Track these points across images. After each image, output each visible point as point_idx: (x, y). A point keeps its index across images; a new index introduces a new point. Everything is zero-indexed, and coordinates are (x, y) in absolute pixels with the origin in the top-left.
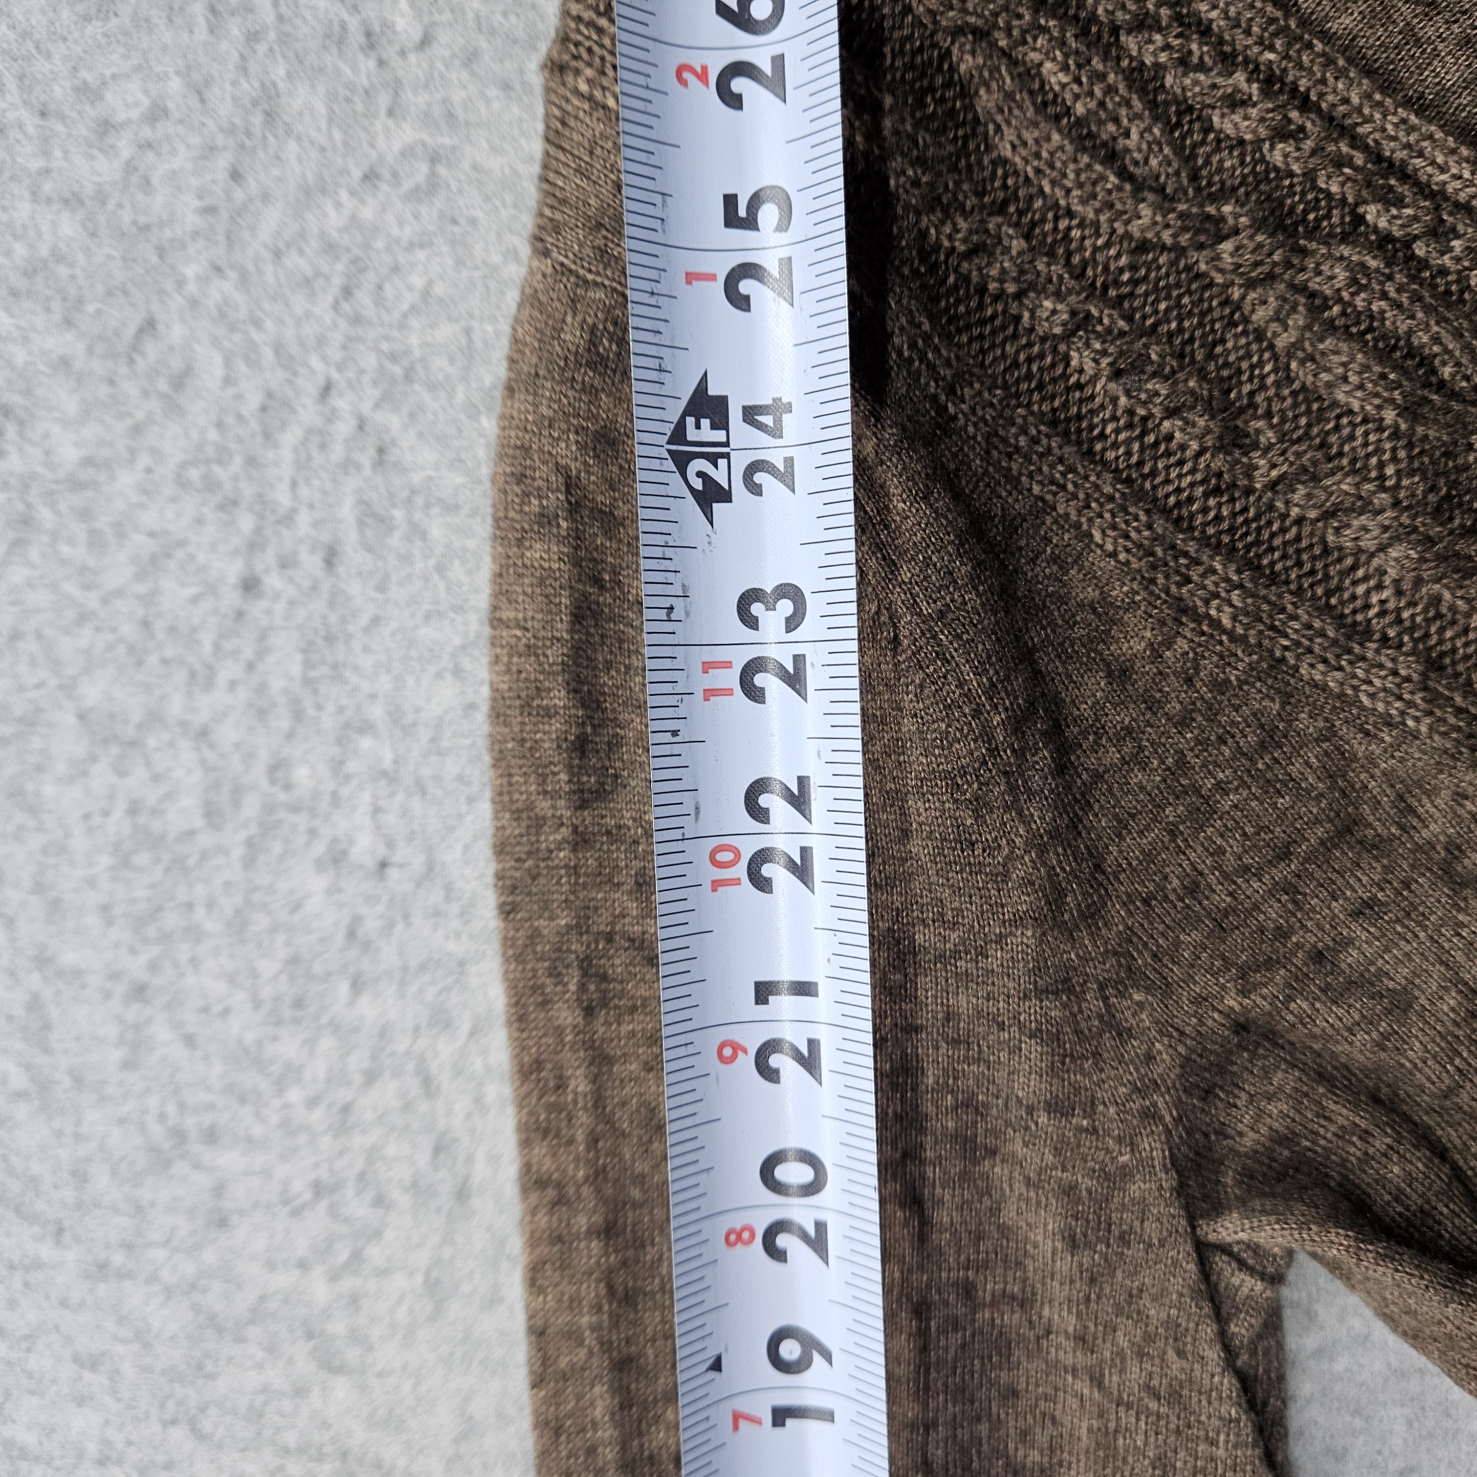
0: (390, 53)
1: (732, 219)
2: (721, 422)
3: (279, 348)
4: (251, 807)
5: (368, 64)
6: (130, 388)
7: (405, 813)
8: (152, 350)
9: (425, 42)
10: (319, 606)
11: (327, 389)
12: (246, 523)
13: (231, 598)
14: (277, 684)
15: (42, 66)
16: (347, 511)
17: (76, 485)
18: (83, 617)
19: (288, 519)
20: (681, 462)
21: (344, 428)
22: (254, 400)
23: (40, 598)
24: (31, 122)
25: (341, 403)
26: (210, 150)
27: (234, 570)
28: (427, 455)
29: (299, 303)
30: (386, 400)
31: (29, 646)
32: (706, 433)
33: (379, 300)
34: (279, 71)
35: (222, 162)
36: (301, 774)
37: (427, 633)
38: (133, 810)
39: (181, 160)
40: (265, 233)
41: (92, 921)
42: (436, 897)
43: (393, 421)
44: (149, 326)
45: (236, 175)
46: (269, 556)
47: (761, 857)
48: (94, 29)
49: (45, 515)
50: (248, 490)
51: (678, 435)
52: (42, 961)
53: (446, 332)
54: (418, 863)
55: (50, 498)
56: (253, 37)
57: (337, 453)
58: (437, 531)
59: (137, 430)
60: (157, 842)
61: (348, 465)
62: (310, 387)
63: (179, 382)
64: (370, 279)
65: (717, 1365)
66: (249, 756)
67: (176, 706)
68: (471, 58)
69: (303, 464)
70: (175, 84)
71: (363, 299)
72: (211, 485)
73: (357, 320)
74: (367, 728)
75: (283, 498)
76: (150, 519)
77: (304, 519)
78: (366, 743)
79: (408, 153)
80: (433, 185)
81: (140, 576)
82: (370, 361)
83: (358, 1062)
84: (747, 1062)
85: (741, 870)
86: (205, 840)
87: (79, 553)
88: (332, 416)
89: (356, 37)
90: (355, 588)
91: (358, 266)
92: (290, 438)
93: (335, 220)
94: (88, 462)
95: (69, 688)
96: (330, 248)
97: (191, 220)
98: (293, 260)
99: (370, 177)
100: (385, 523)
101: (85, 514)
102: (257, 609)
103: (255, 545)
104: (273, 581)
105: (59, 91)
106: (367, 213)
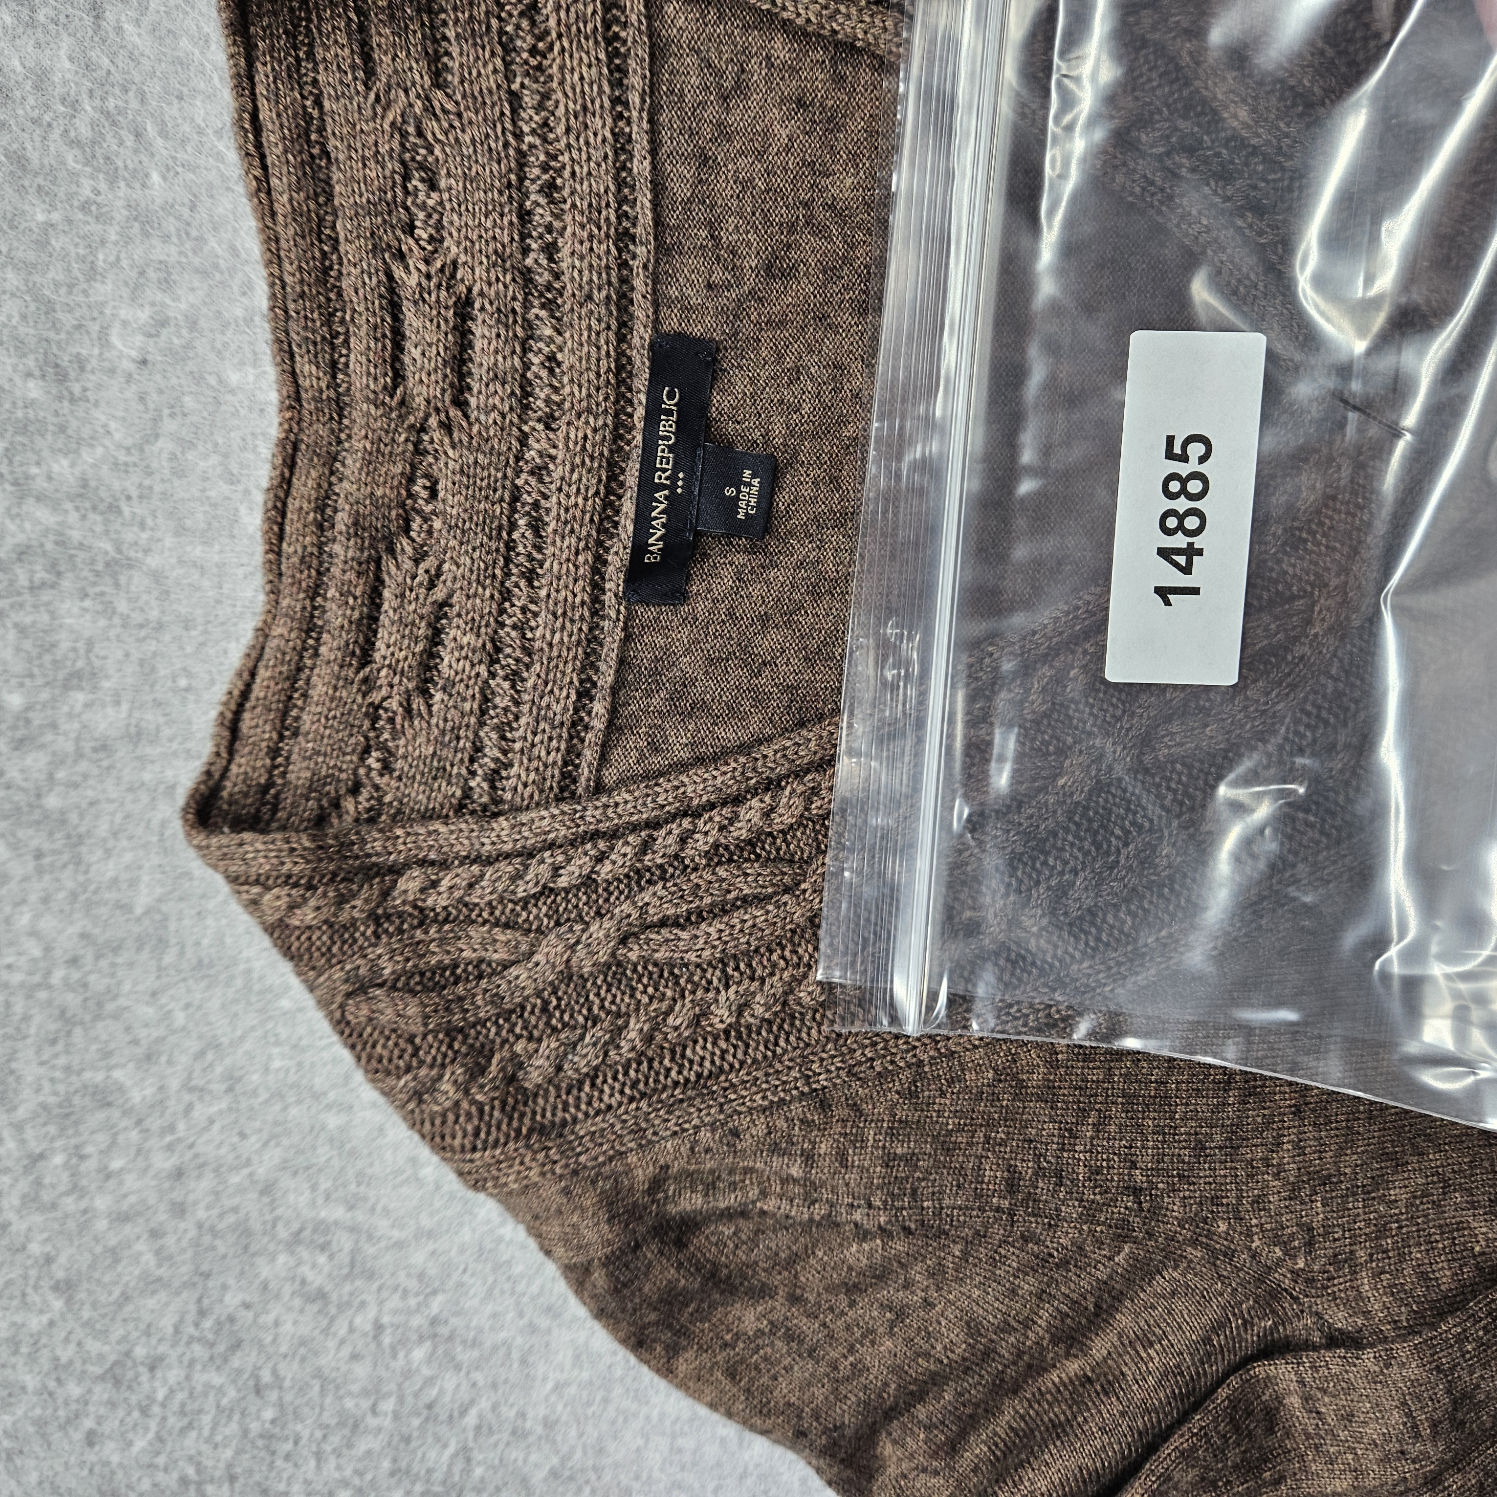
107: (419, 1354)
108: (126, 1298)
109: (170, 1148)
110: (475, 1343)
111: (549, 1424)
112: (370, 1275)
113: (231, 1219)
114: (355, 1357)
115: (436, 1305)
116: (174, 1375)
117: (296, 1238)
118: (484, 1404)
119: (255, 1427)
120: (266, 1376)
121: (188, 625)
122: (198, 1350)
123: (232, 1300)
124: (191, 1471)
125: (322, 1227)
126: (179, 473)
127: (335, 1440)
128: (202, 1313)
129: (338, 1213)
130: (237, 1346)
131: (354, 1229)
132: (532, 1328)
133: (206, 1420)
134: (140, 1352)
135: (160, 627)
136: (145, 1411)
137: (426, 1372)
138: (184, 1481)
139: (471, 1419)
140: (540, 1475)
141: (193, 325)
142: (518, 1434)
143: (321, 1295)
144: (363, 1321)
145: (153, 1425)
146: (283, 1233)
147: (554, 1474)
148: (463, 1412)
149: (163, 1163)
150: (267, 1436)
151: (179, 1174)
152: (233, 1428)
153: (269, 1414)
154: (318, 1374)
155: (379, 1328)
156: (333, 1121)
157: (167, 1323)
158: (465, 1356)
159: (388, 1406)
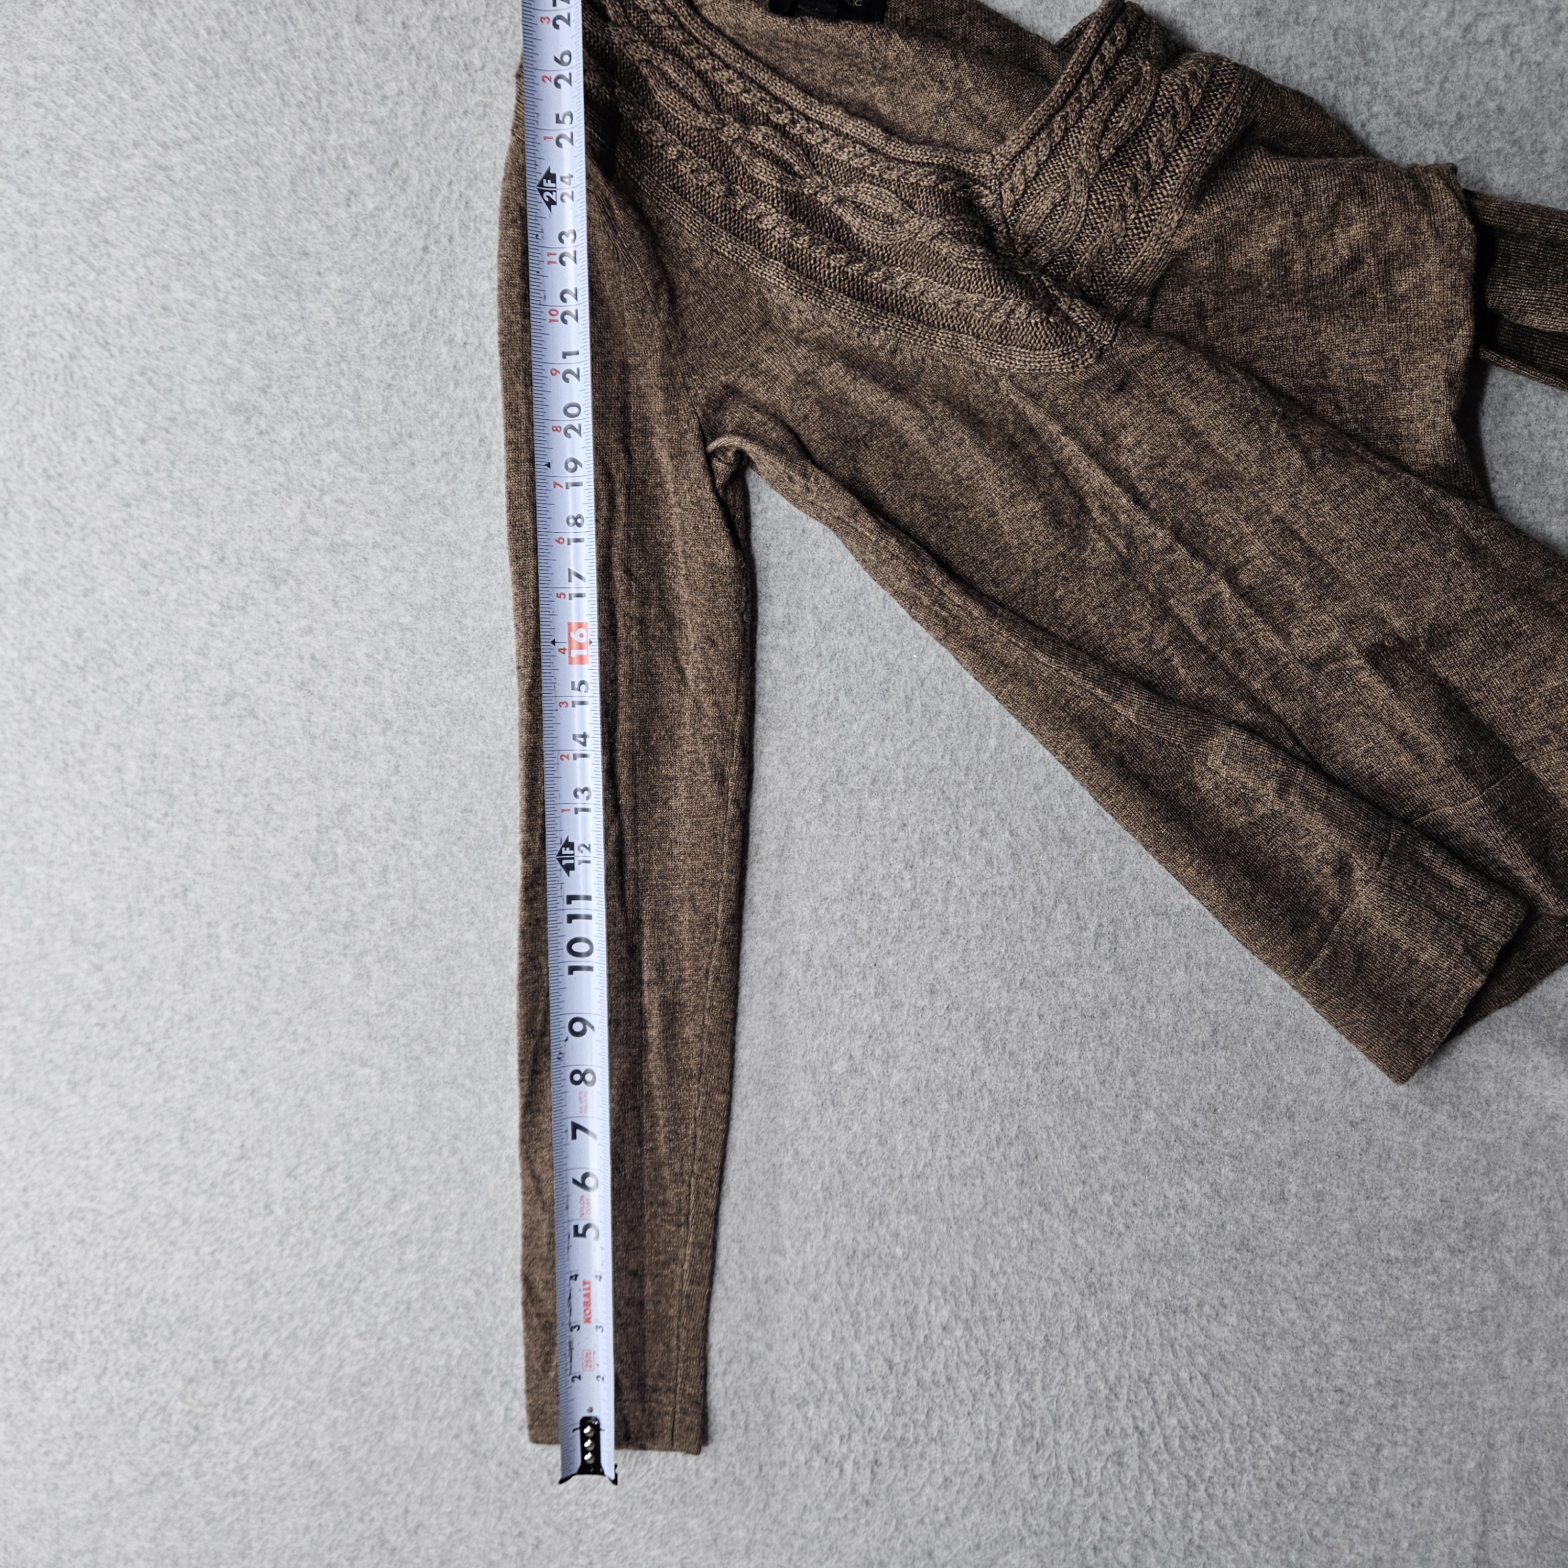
0: (472, 71)
1: (558, 121)
2: (554, 181)
3: (436, 170)
4: (424, 324)
5: (465, 75)
6: (390, 184)
7: (472, 326)
8: (397, 171)
9: (483, 67)
10: (447, 255)
11: (451, 183)
12: (425, 228)
13: (420, 253)
14: (433, 282)
15: (365, 77)
16: (456, 224)
17: (372, 216)
18: (374, 260)
19: (437, 227)
20: (542, 192)
21: (456, 196)
22: (428, 187)
23: (360, 254)
24: (361, 96)
25: (455, 188)
26: (417, 104)
27: (420, 245)
28: (481, 205)
29: (443, 155)
30: (469, 186)
31: (357, 269)
32: (550, 184)
33: (467, 153)
34: (438, 78)
35: (420, 108)
36: (440, 313)
37: (480, 264)
38: (388, 325)
39: (407, 108)
40: (432, 132)
41: (375, 362)
42: (482, 355)
43: (471, 193)
44: (396, 163)
45: (424, 113)
46: (431, 240)
47: (565, 313)
48: (381, 65)
49: (363, 227)
50: (425, 217)
51: (541, 184)
52: (359, 376)
53: (488, 163)
54: (476, 343)
55: (364, 221)
56: (430, 67)
57: (453, 204)
58: (483, 230)
59: (392, 198)
60: (395, 336)
61: (457, 208)
62: (445, 183)
63: (405, 182)
64: (464, 147)
65: (549, 465)
66: (424, 307)
67: (402, 290)
68: (497, 72)
69: (443, 208)
70: (406, 83)
71: (462, 152)
72: (414, 216)
73: (461, 160)
74: (461, 297)
75: (436, 220)
76: (395, 228)
77: (442, 227)
78: (461, 302)
79: (477, 104)
80: (485, 114)
81: (392, 246)
82: (464, 173)
83: (456, 411)
84: (560, 376)
85: (558, 317)
86: (410, 335)
87: (372, 239)
88: (452, 192)
89: (462, 67)
90: (458, 250)
91: (461, 142)
92: (439, 200)
93: (454, 127)
94: (377, 209)
95: (369, 284)
96: (453, 137)
97: (410, 128)
98: (442, 141)
99: (465, 112)
100: (469, 228)
101: (375, 226)
102: (427, 257)
103: (427, 236)
104: (433, 248)
105: (370, 86)
106: (464, 125)
107: (122, 1266)
108: (7, 1245)
109: (21, 1178)
110: (143, 1260)
111: (177, 1296)
112: (101, 1231)
113: (46, 1208)
114: (97, 1268)
115: (127, 1243)
116: (27, 1279)
117: (70, 1217)
118: (149, 1287)
119: (60, 1302)
120: (63, 1279)
121: (17, 963)
122: (36, 1268)
123: (48, 1244)
124: (36, 1324)
125: (81, 1210)
126: (12, 906)
127: (92, 1307)
128: (37, 1251)
129: (86, 1204)
130: (51, 1265)
131: (93, 1210)
132: (165, 1252)
133: (40, 1299)
134: (14, 1269)
135: (7, 965)
136: (17, 1296)
137: (126, 1273)
138: (33, 1328)
139: (144, 1295)
140: (172, 1320)
141: (13, 852)
142: (164, 1301)
143: (82, 1241)
144: (100, 1251)
145: (19, 1302)
146: (66, 1214)
147: (178, 1319)
148: (141, 1291)
149: (20, 1185)
150: (65, 1306)
151: (25, 1190)
152: (50, 1303)
153: (65, 1295)
154: (83, 1276)
155: (106, 1254)
156: (83, 1163)
157: (23, 1256)
158: (141, 1266)
159: (111, 1290)
